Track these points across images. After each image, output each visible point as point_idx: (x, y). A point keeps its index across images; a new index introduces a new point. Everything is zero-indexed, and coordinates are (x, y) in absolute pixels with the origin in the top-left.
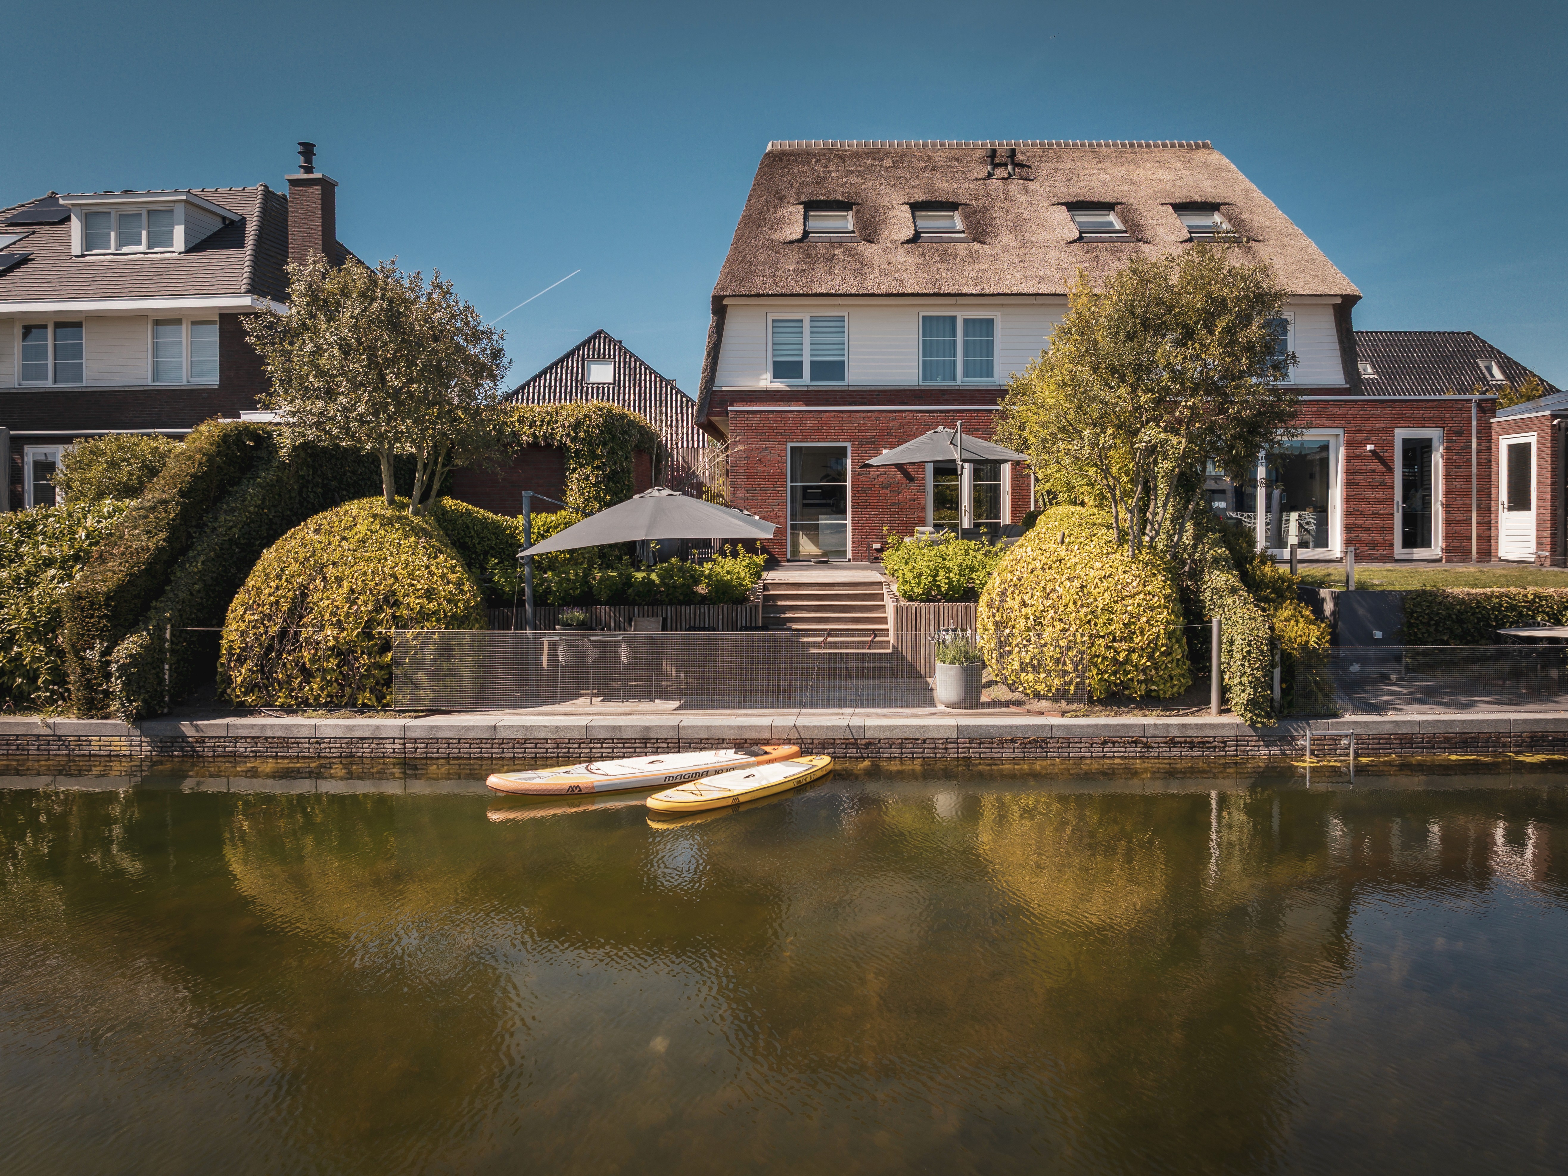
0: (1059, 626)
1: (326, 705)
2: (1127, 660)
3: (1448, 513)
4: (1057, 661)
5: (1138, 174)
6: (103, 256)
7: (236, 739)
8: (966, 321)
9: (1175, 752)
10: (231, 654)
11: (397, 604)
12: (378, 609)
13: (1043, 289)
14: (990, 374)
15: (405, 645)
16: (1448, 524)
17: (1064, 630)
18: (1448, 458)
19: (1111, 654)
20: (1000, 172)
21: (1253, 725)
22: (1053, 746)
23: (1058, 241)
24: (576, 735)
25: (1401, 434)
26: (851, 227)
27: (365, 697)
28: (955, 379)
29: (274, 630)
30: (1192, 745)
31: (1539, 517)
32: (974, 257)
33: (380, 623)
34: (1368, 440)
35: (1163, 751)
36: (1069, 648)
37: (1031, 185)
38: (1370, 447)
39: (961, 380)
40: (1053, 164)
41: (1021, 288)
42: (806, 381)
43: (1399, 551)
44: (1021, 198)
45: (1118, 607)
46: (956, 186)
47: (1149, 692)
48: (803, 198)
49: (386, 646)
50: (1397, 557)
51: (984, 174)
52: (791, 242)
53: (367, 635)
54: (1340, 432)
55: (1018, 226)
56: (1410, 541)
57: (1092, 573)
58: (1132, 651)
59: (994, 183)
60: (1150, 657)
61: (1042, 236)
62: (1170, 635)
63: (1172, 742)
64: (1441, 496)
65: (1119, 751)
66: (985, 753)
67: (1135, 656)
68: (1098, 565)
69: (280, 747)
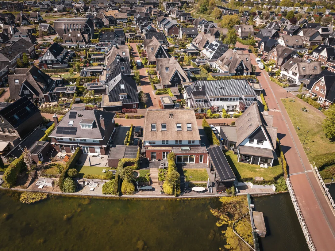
1: (128, 195)
6: (83, 128)
10: (123, 192)
11: (131, 190)
13: (173, 140)
15: (132, 192)
19: (169, 193)
20: (171, 117)
21: (176, 197)
23: (175, 131)
25: (200, 155)
26: (156, 128)
27: (130, 194)
29: (125, 191)
32: (167, 134)
37: (174, 119)
38: (197, 156)
40: (176, 114)
41: (171, 140)
42: (152, 144)
43: (199, 162)
44: (172, 122)
46: (166, 120)
47: (171, 195)
48: (151, 123)
51: (169, 117)
52: (150, 132)
53: (130, 192)
55: (171, 128)
59: (170, 119)
60: (171, 193)
61: (173, 130)
63: (172, 198)
69: (126, 197)
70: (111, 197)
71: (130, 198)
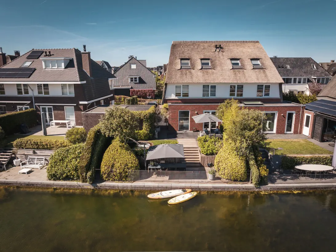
0: (228, 170)
1: (118, 180)
2: (238, 176)
3: (295, 126)
4: (227, 175)
5: (244, 50)
6: (49, 69)
7: (106, 187)
8: (211, 86)
9: (244, 190)
10: (103, 173)
11: (128, 165)
12: (125, 167)
13: (226, 82)
14: (215, 96)
15: (129, 172)
16: (295, 128)
17: (228, 171)
18: (296, 116)
19: (235, 175)
20: (218, 50)
21: (256, 187)
22: (226, 190)
23: (228, 69)
24: (156, 187)
25: (288, 112)
26: (189, 65)
27: (124, 179)
28: (208, 96)
29: (110, 170)
30: (246, 189)
31: (310, 129)
32: (213, 73)
33: (125, 169)
34: (282, 113)
35: (242, 190)
36: (229, 173)
37: (224, 53)
38: (282, 115)
39: (210, 97)
40: (228, 47)
41: (221, 81)
42: (181, 97)
43: (285, 132)
44: (222, 57)
45: (237, 168)
46: (209, 54)
47: (240, 180)
48: (180, 58)
49: (126, 172)
50: (285, 133)
51: (214, 51)
52: (179, 70)
53: (124, 171)
54: (277, 112)
55: (221, 64)
56: (287, 130)
57: (233, 161)
58: (238, 175)
59: (217, 53)
60: (241, 175)
61: (226, 68)
62: (244, 172)
63: (243, 189)
64: (294, 123)
65: (236, 190)
66: (216, 190)
67: (239, 175)
68: (234, 160)
69: (113, 188)
70: (70, 187)
71: (123, 189)
